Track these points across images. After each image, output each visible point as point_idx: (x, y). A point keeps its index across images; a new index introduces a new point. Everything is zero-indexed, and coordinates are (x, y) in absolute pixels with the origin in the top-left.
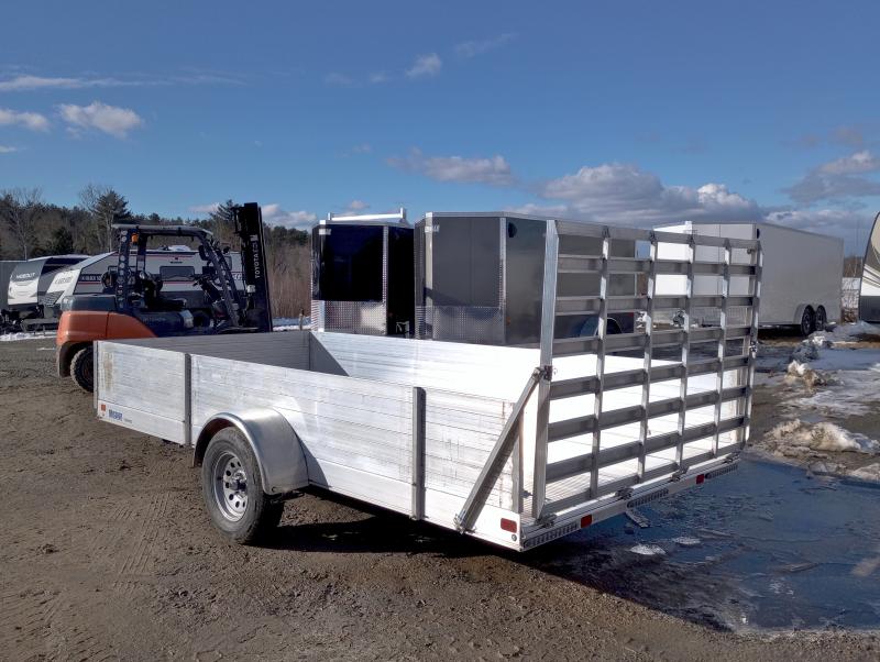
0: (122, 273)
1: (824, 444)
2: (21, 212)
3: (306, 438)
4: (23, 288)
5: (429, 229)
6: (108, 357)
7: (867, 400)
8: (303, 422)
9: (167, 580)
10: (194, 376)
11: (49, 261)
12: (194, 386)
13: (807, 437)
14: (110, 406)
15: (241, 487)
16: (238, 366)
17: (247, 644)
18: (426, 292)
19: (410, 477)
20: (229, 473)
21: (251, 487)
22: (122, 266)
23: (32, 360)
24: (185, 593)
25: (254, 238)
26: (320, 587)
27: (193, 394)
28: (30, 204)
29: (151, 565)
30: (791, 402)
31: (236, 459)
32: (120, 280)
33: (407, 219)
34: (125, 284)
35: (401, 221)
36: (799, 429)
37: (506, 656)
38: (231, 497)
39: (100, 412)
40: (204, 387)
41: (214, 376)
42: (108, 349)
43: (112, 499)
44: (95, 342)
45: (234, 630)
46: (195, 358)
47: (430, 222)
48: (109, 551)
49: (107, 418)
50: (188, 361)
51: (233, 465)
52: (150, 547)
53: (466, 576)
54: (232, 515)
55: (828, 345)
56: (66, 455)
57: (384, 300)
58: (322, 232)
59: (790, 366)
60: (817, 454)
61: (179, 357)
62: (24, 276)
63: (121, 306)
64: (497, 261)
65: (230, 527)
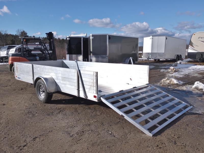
0: (22, 48)
1: (172, 83)
2: (3, 36)
3: (56, 81)
4: (3, 53)
5: (91, 38)
6: (17, 66)
7: (185, 74)
8: (56, 78)
9: (27, 110)
10: (34, 69)
11: (8, 47)
12: (34, 71)
13: (168, 81)
14: (18, 76)
15: (44, 91)
16: (43, 66)
17: (42, 121)
18: (91, 52)
19: (76, 88)
20: (41, 89)
21: (45, 91)
22: (22, 46)
23: (5, 68)
24: (31, 112)
25: (52, 40)
26: (59, 111)
27: (34, 73)
28: (5, 34)
29: (25, 107)
30: (168, 75)
31: (42, 86)
32: (22, 50)
33: (87, 36)
34: (23, 51)
35: (86, 36)
36: (167, 80)
37: (94, 122)
38: (42, 94)
39: (16, 78)
40: (36, 71)
41: (38, 69)
42: (17, 64)
43: (18, 95)
44: (14, 63)
45: (40, 118)
46: (34, 65)
47: (91, 36)
48: (16, 105)
49: (17, 79)
50: (33, 66)
51: (42, 87)
52: (25, 104)
53: (90, 108)
54: (42, 97)
55: (180, 63)
56: (10, 87)
57: (82, 54)
58: (68, 39)
59: (170, 68)
60: (169, 85)
61: (31, 65)
62: (3, 50)
63: (22, 55)
64: (106, 45)
65: (42, 100)
